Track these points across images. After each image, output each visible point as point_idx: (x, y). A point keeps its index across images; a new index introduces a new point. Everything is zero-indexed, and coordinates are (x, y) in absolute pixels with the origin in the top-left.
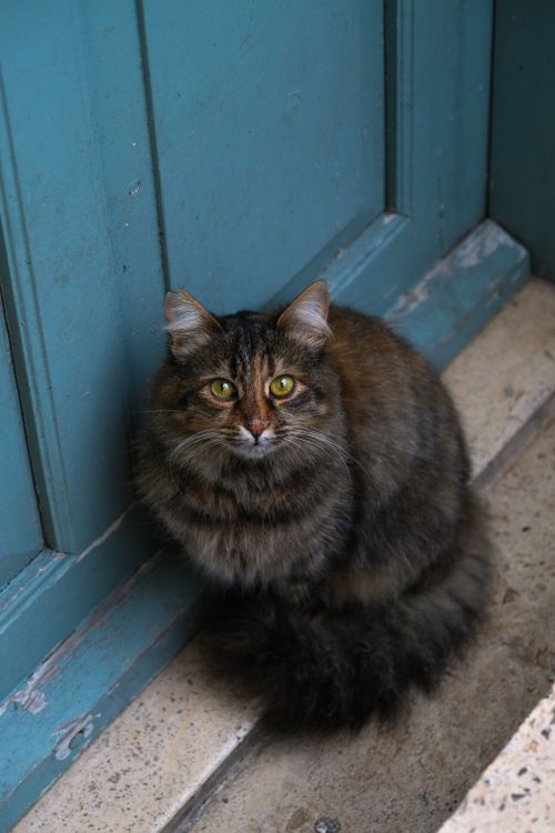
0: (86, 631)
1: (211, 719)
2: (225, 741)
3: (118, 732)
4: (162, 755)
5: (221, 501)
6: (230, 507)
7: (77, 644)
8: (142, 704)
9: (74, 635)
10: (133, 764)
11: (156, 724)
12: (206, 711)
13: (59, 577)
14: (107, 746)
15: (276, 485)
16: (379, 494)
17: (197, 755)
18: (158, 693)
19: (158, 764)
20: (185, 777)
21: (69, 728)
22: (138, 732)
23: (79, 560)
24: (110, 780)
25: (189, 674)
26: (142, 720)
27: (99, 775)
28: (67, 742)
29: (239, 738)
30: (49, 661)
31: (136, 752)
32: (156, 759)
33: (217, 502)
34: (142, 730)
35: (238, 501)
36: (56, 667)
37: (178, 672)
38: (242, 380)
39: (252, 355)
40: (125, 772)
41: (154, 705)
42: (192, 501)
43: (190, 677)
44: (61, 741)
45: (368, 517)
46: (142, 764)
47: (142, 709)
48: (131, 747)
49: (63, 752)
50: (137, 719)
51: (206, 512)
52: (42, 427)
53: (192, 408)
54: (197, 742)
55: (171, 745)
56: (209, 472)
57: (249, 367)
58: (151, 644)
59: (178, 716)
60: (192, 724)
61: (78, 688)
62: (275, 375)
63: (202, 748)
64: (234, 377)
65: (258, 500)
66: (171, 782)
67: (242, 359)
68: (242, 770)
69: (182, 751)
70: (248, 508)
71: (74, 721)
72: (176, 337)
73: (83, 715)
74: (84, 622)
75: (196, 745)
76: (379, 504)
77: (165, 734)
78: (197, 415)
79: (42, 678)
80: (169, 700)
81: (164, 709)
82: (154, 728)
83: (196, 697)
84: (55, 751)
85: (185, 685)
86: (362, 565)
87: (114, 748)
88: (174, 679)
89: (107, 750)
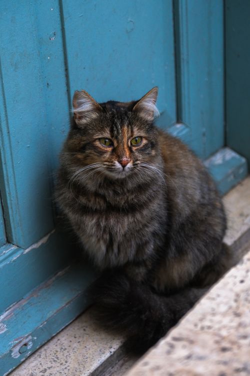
0: (29, 299)
1: (96, 345)
2: (104, 353)
3: (46, 352)
4: (69, 360)
5: (97, 200)
6: (102, 203)
7: (24, 304)
8: (59, 340)
9: (23, 300)
10: (54, 364)
11: (66, 347)
12: (93, 341)
13: (15, 258)
14: (40, 357)
15: (128, 191)
16: (180, 214)
17: (88, 360)
18: (67, 335)
19: (67, 364)
20: (82, 369)
21: (19, 340)
22: (57, 351)
23: (25, 253)
24: (41, 372)
25: (84, 326)
26: (59, 346)
27: (35, 370)
28: (18, 348)
29: (111, 352)
30: (10, 310)
31: (56, 359)
32: (66, 362)
33: (95, 200)
34: (59, 350)
35: (107, 199)
36: (12, 314)
37: (78, 326)
38: (116, 138)
39: (122, 126)
40: (49, 368)
41: (65, 340)
42: (83, 200)
43: (84, 328)
44: (14, 346)
45: (175, 226)
46: (59, 365)
47: (59, 342)
48: (53, 357)
49: (16, 354)
50: (56, 346)
51: (90, 205)
52: (5, 158)
53: (88, 151)
54: (89, 354)
55: (75, 356)
56: (91, 186)
57: (120, 132)
58: (63, 306)
59: (78, 344)
60: (86, 347)
61: (24, 323)
62: (134, 137)
63: (91, 357)
64: (112, 136)
65: (118, 199)
66: (74, 371)
67: (117, 128)
68: (113, 373)
69: (80, 358)
70: (113, 203)
71: (21, 338)
72: (78, 115)
73: (27, 335)
74: (28, 295)
75: (88, 356)
76: (180, 220)
77: (71, 351)
78: (91, 155)
79: (4, 318)
80: (73, 338)
81: (71, 341)
82: (65, 349)
83: (88, 336)
84: (11, 351)
85: (82, 331)
86: (173, 255)
87: (44, 358)
88: (76, 329)
89: (40, 359)
